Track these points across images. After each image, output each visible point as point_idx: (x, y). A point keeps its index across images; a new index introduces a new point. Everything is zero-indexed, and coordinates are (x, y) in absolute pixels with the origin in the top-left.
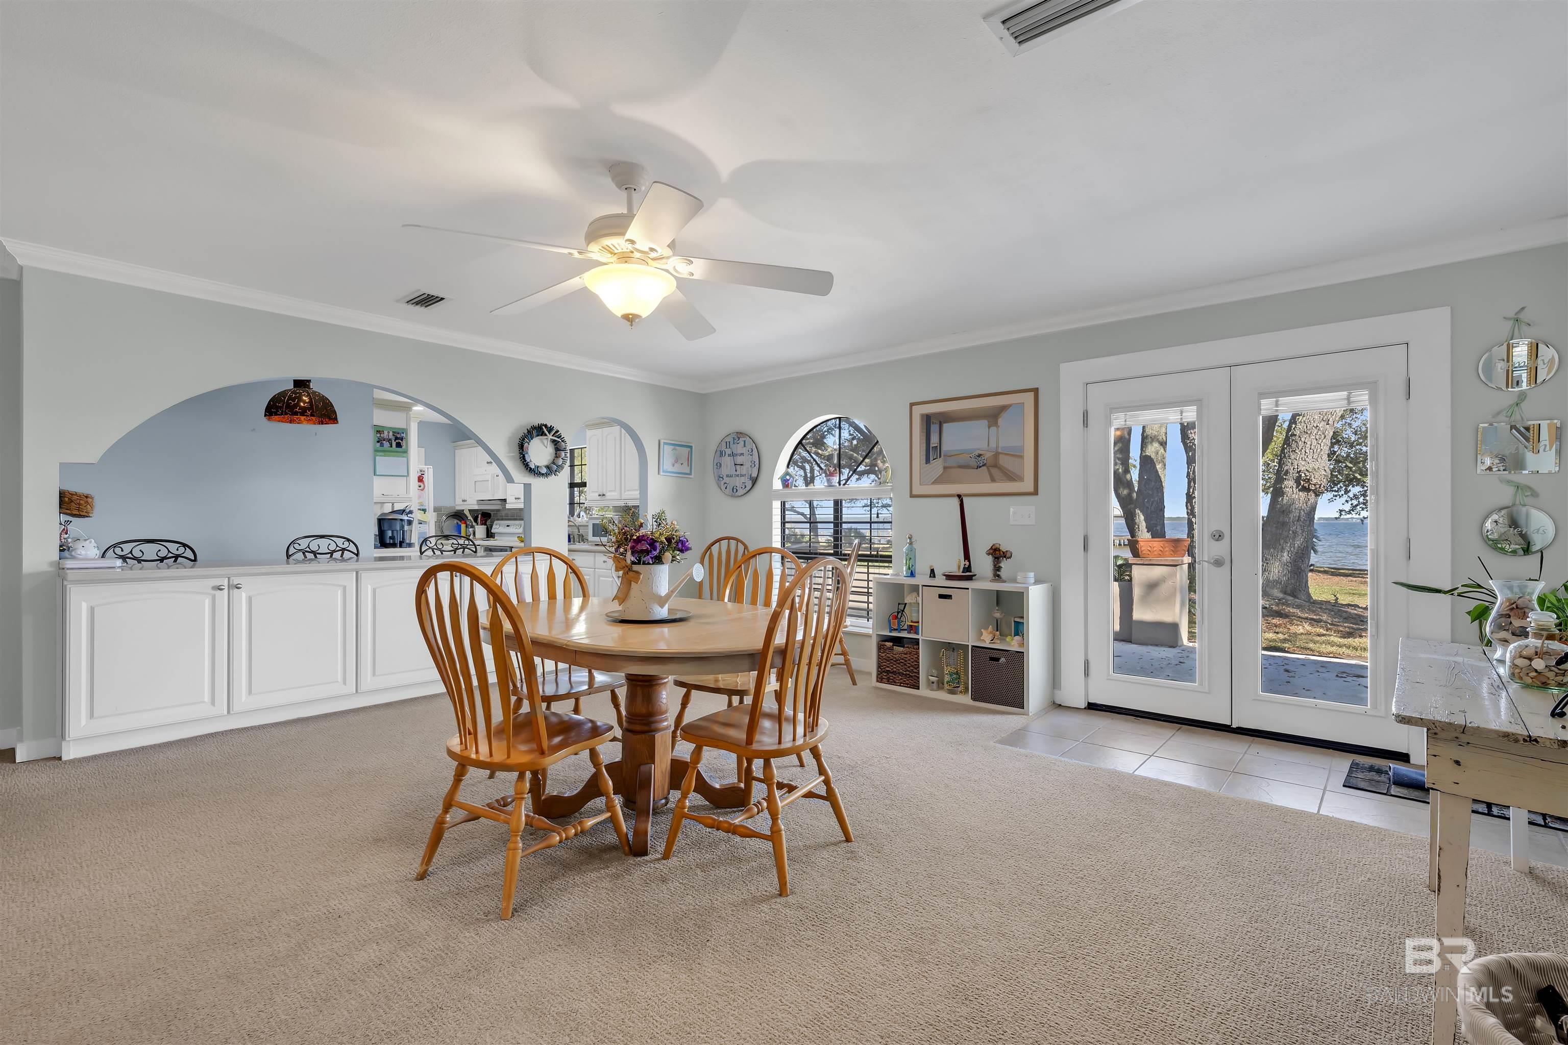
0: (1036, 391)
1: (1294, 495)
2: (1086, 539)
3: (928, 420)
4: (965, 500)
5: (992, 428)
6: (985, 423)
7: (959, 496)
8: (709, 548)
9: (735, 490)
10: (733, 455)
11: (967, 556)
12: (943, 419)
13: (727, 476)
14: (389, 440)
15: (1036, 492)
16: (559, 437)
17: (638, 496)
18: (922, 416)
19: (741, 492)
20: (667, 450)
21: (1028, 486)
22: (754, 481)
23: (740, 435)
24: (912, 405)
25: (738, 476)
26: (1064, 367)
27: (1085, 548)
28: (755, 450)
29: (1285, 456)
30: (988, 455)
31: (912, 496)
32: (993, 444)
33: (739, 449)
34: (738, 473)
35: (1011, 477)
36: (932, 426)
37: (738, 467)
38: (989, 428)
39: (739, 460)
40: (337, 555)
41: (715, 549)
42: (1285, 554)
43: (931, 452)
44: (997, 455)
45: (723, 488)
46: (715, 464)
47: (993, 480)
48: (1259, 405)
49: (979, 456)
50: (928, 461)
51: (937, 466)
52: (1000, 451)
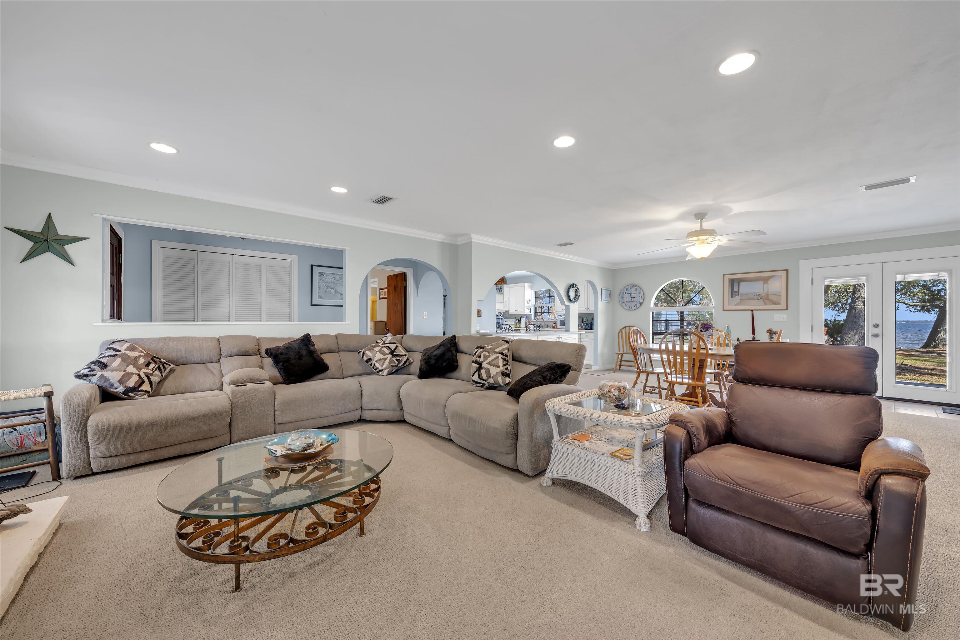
0: (787, 271)
1: (862, 309)
2: (812, 327)
3: (732, 282)
4: (754, 311)
5: (765, 285)
6: (762, 282)
7: (752, 311)
8: (621, 330)
9: (631, 308)
10: (630, 293)
11: (754, 333)
12: (740, 281)
13: (626, 302)
14: (499, 289)
15: (787, 309)
16: (578, 288)
17: (593, 310)
18: (730, 279)
19: (634, 308)
20: (604, 292)
21: (783, 306)
22: (641, 304)
23: (633, 286)
24: (724, 275)
25: (632, 302)
26: (802, 262)
27: (812, 330)
28: (642, 292)
29: (856, 290)
30: (763, 295)
31: (724, 310)
32: (766, 291)
33: (633, 291)
34: (632, 301)
35: (775, 303)
36: (735, 283)
37: (632, 299)
38: (764, 284)
39: (633, 296)
40: (507, 331)
41: (624, 331)
42: (857, 337)
43: (733, 294)
44: (768, 295)
45: (624, 307)
46: (620, 297)
47: (765, 304)
48: (896, 277)
49: (759, 295)
50: (732, 297)
51: (737, 299)
52: (769, 293)
